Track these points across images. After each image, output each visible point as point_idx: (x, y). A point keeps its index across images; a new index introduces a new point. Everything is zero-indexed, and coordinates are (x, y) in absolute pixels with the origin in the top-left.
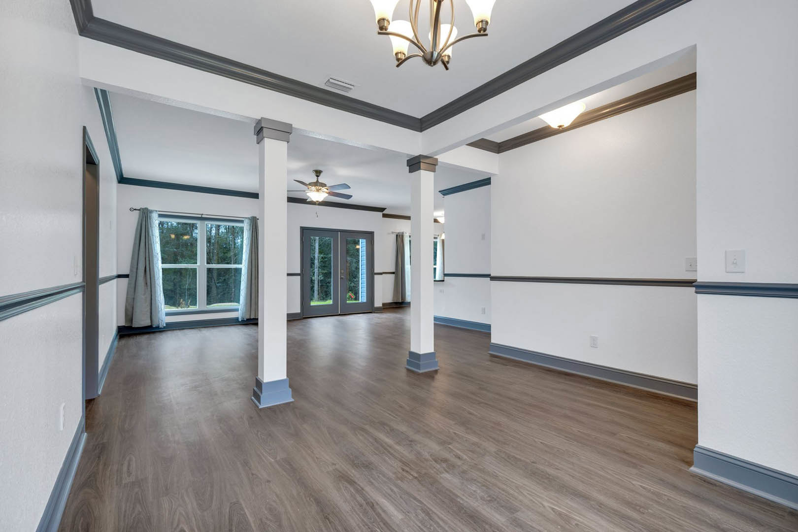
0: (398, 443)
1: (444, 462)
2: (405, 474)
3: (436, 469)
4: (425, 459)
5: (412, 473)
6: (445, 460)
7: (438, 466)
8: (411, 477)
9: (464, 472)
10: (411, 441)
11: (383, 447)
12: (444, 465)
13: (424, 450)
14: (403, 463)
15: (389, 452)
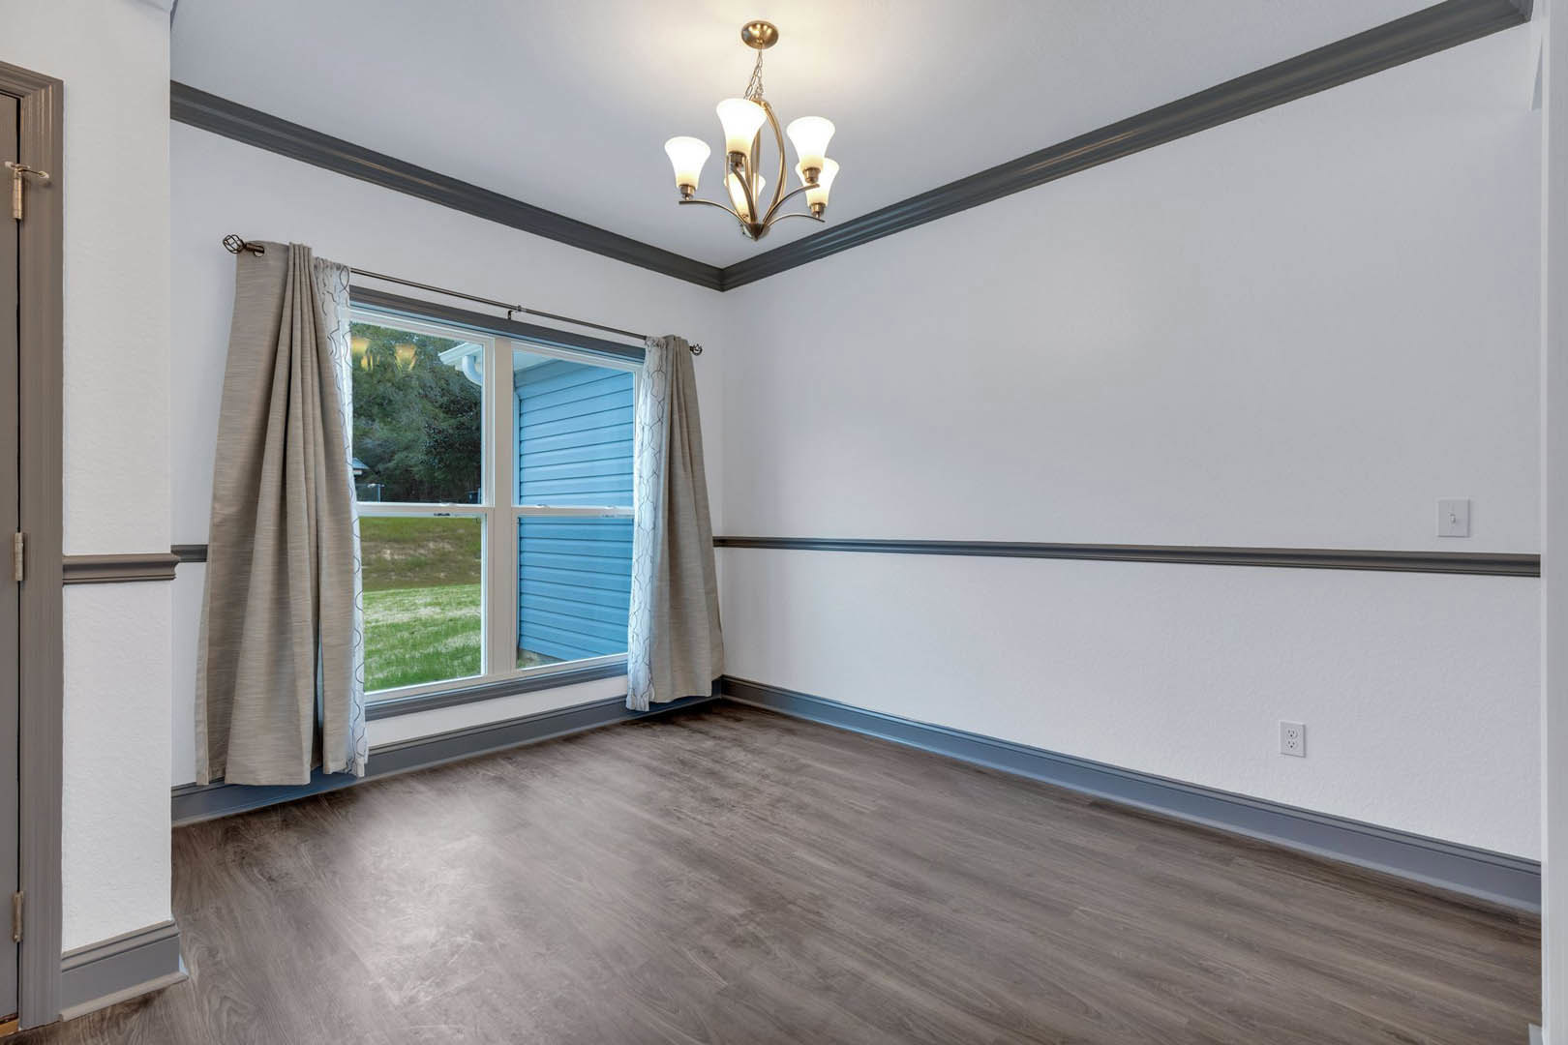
0: (858, 978)
1: (740, 937)
2: (812, 907)
3: (755, 922)
4: (781, 941)
5: (799, 909)
6: (737, 942)
7: (750, 927)
8: (800, 902)
9: (698, 921)
10: (828, 988)
11: (888, 962)
12: (739, 931)
13: (789, 966)
14: (824, 926)
15: (866, 949)
